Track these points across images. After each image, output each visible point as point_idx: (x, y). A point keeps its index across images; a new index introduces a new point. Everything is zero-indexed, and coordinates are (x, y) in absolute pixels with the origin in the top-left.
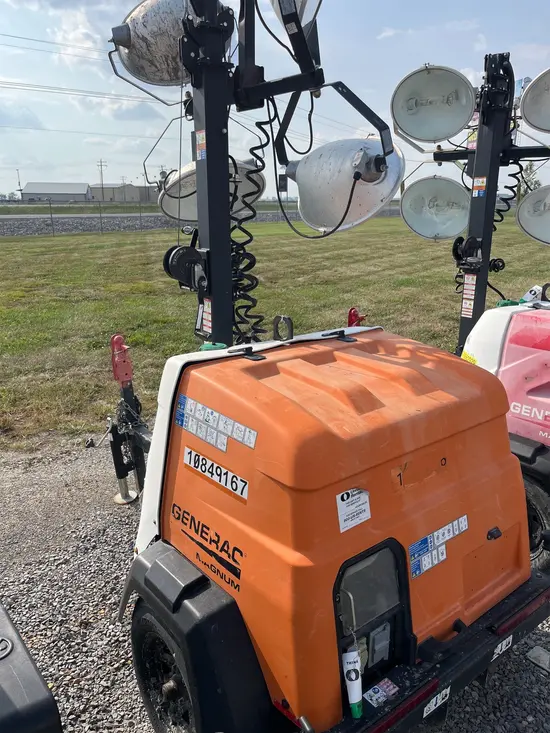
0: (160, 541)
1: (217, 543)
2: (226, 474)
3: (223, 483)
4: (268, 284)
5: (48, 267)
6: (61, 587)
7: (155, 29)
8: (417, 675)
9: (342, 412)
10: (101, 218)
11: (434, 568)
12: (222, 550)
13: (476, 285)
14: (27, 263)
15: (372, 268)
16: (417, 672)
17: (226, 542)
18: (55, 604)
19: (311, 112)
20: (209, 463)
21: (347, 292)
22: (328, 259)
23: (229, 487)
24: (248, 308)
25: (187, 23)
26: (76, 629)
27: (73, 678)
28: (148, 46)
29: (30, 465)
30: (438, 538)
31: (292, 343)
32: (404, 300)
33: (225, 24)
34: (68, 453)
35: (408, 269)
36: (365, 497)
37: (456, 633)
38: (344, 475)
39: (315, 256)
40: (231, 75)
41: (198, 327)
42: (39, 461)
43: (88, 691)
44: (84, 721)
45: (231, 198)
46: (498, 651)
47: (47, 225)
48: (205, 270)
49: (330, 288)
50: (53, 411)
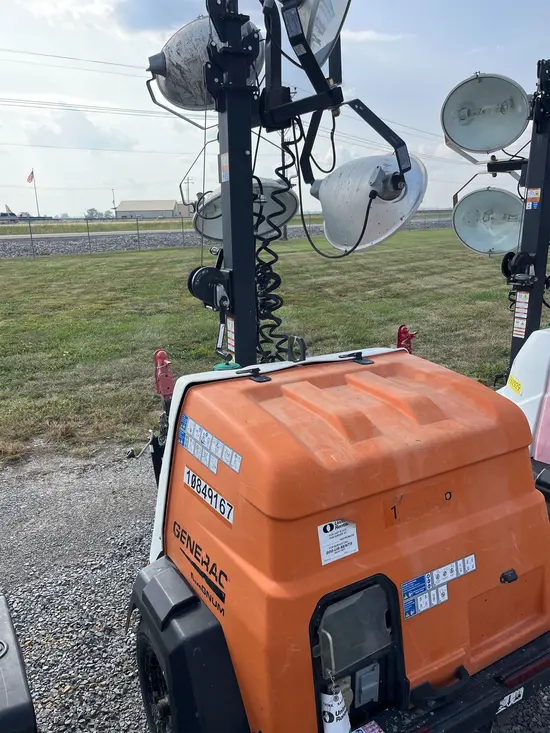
0: (163, 557)
1: (207, 564)
2: (216, 496)
3: (213, 506)
4: (337, 298)
5: (129, 280)
6: (93, 592)
7: (189, 57)
8: (408, 721)
9: (334, 438)
10: (183, 233)
11: (432, 610)
12: (211, 572)
13: (529, 303)
14: (111, 278)
15: (448, 281)
16: (409, 717)
17: (214, 565)
18: (85, 608)
19: (333, 130)
20: (203, 484)
21: (418, 306)
22: (402, 271)
23: (218, 510)
24: (273, 327)
25: (211, 49)
26: (100, 634)
27: (89, 682)
28: (182, 73)
29: (84, 470)
30: (437, 578)
31: (304, 365)
32: (477, 316)
33: (250, 48)
34: (120, 461)
35: (486, 282)
36: (352, 530)
37: (458, 680)
38: (325, 506)
39: (389, 268)
40: (256, 97)
41: (219, 345)
42: (93, 467)
43: (102, 696)
44: (93, 726)
45: (255, 219)
46: (505, 703)
47: (135, 241)
48: (227, 289)
49: (399, 302)
50: (113, 420)
